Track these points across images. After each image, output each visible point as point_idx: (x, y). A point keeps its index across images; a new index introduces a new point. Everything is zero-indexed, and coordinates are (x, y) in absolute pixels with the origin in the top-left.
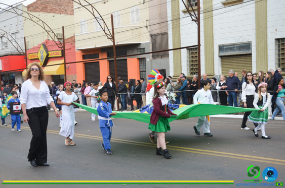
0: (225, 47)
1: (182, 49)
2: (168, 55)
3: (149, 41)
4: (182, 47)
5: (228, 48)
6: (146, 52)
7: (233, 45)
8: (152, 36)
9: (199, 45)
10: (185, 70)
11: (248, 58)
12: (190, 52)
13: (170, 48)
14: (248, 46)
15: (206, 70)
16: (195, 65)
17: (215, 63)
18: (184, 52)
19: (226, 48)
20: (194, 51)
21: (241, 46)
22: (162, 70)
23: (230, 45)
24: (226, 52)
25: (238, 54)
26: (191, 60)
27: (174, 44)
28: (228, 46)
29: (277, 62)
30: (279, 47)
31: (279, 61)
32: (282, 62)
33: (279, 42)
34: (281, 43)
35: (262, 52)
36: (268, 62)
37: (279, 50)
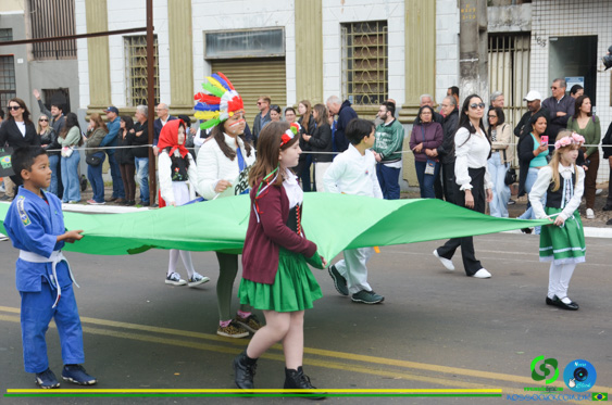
0: (219, 38)
1: (111, 37)
2: (76, 50)
3: (22, 12)
4: (110, 30)
5: (228, 40)
6: (15, 39)
7: (241, 33)
10: (120, 98)
11: (275, 68)
12: (134, 45)
13: (78, 32)
14: (275, 37)
15: (174, 95)
16: (145, 81)
18: (116, 42)
19: (223, 41)
20: (143, 43)
21: (260, 37)
22: (60, 89)
23: (232, 34)
24: (222, 50)
25: (253, 56)
26: (135, 66)
27: (89, 23)
28: (228, 34)
29: (345, 79)
30: (349, 43)
31: (350, 79)
32: (355, 80)
33: (349, 31)
34: (353, 34)
35: (309, 54)
36: (324, 79)
37: (349, 50)
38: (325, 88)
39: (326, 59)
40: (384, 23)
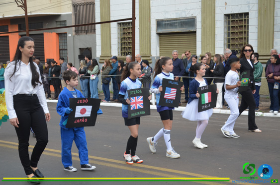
0: (164, 23)
1: (111, 23)
2: (95, 30)
3: (71, 13)
4: (111, 20)
5: (168, 24)
6: (67, 25)
7: (174, 20)
8: (75, 6)
9: (134, 18)
10: (115, 52)
11: (191, 37)
12: (122, 27)
13: (96, 21)
14: (191, 21)
15: (141, 50)
16: (127, 44)
17: (152, 42)
18: (114, 26)
19: (165, 24)
20: (127, 27)
21: (184, 22)
22: (87, 48)
23: (170, 21)
24: (165, 28)
25: (180, 31)
26: (123, 37)
27: (102, 17)
28: (168, 21)
29: (226, 42)
30: (229, 24)
31: (229, 42)
32: (231, 42)
33: (229, 18)
34: (231, 20)
35: (208, 30)
36: (216, 42)
37: (229, 28)
38: (216, 47)
39: (217, 32)
40: (247, 14)
